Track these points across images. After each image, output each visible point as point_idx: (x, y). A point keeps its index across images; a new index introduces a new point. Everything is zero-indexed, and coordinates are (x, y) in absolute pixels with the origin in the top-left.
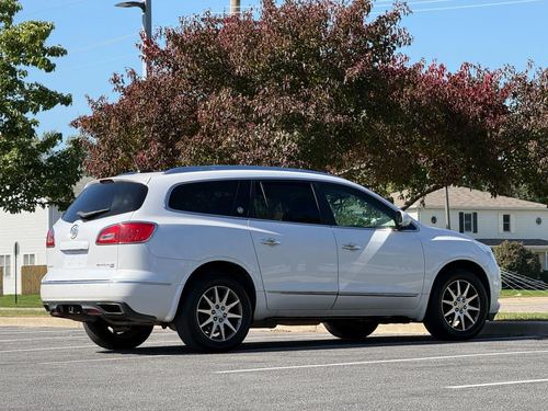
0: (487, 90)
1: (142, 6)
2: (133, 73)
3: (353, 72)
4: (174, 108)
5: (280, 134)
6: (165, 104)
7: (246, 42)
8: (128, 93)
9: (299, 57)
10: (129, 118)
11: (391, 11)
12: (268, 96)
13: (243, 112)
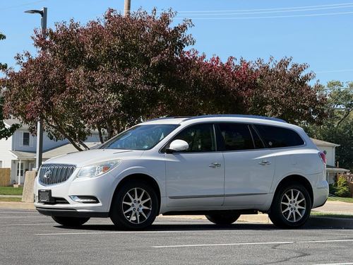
0: (244, 73)
1: (41, 13)
2: (28, 54)
3: (155, 60)
4: (51, 77)
5: (111, 95)
6: (46, 74)
7: (93, 39)
8: (25, 66)
9: (125, 50)
10: (24, 81)
11: (182, 24)
12: (104, 72)
13: (90, 81)
